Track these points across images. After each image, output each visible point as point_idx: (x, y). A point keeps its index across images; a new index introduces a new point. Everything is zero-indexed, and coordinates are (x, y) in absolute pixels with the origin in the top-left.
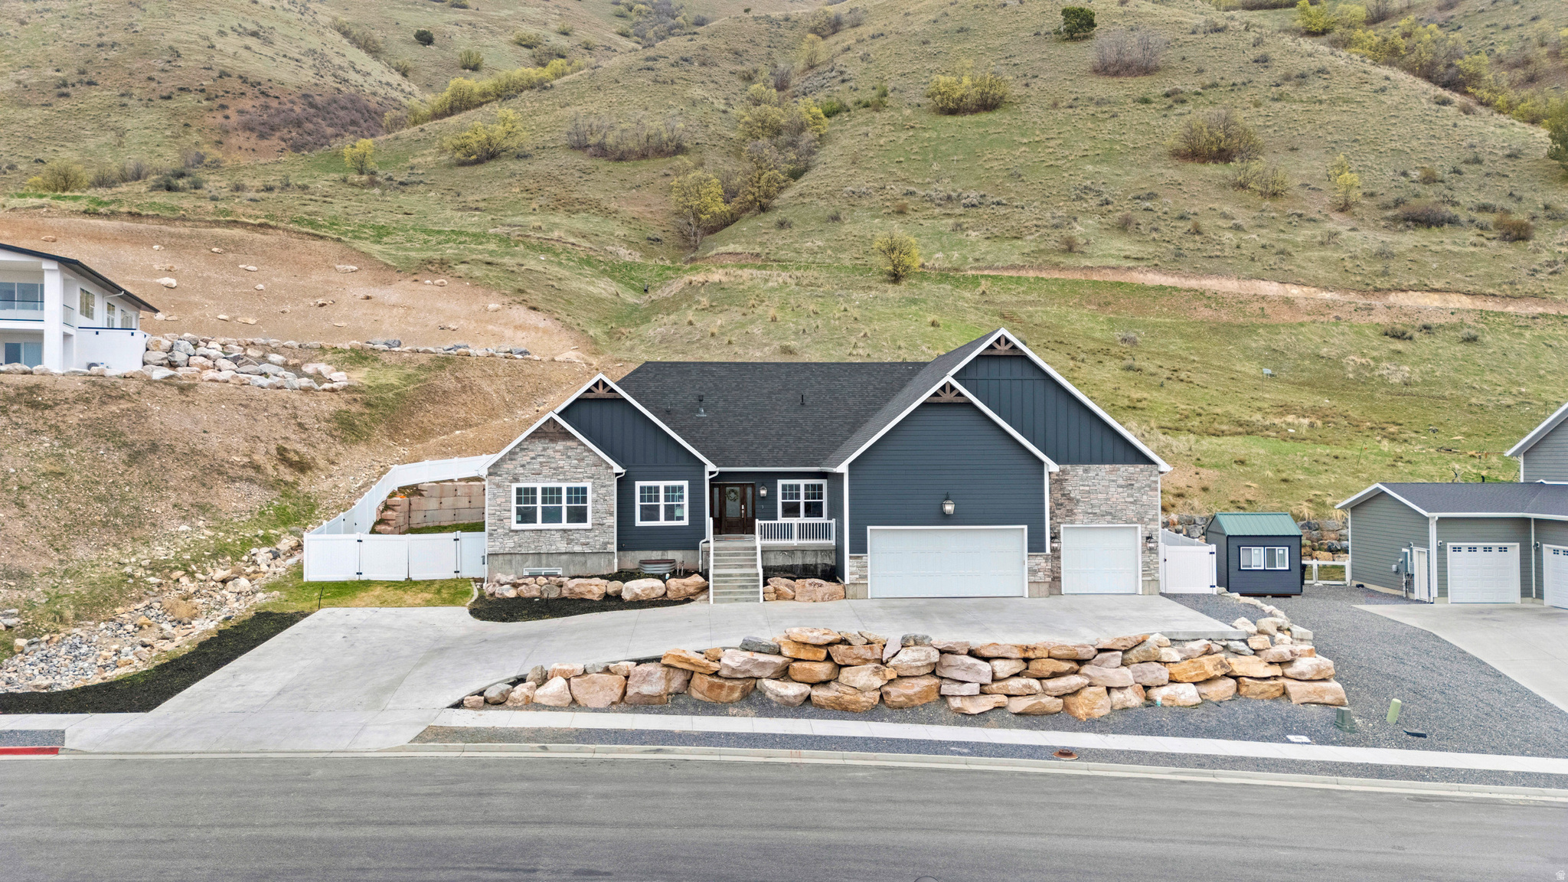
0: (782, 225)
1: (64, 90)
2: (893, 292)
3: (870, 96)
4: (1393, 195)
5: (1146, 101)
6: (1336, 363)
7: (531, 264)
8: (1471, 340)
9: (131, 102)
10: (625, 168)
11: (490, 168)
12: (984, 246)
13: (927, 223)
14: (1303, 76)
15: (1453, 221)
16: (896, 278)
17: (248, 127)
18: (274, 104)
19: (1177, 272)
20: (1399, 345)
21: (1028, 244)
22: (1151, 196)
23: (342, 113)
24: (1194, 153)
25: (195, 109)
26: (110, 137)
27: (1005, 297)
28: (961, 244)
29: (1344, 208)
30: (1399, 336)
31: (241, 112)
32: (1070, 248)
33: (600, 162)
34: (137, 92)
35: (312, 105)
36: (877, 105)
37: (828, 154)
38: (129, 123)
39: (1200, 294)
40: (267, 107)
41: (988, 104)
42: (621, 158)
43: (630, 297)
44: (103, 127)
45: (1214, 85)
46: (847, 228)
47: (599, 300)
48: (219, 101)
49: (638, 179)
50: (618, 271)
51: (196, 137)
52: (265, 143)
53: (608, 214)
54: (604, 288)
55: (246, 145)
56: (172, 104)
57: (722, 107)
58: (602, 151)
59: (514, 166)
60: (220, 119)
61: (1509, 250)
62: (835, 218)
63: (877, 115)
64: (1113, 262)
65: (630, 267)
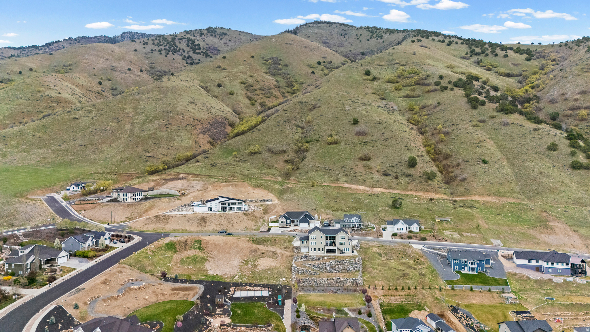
0: (300, 174)
1: (167, 126)
2: (312, 189)
3: (316, 137)
4: (385, 169)
5: (361, 144)
6: (360, 199)
7: (269, 184)
8: (378, 196)
9: (180, 129)
10: (276, 156)
11: (256, 156)
12: (326, 179)
13: (320, 173)
14: (387, 139)
15: (390, 175)
16: (313, 187)
17: (202, 133)
18: (204, 126)
19: (350, 184)
20: (369, 197)
21: (332, 179)
22: (352, 169)
23: (215, 125)
24: (362, 159)
25: (192, 129)
26: (180, 137)
27: (326, 189)
28: (324, 178)
29: (378, 171)
30: (370, 196)
31: (199, 129)
32: (337, 180)
33: (272, 155)
34: (180, 126)
35: (211, 125)
36: (318, 141)
37: (308, 155)
38: (182, 134)
39: (350, 189)
40: (203, 127)
41: (336, 143)
42: (276, 154)
43: (281, 188)
44: (178, 136)
45: (373, 140)
46: (309, 174)
47: (277, 189)
48: (195, 127)
49: (279, 159)
50: (279, 183)
51: (194, 137)
52: (205, 136)
53: (275, 168)
54: (277, 187)
55: (202, 137)
56: (187, 128)
57: (292, 137)
58: (273, 152)
59: (259, 156)
60: (196, 132)
61: (394, 180)
62: (308, 172)
63: (317, 143)
64: (342, 182)
65: (280, 182)
